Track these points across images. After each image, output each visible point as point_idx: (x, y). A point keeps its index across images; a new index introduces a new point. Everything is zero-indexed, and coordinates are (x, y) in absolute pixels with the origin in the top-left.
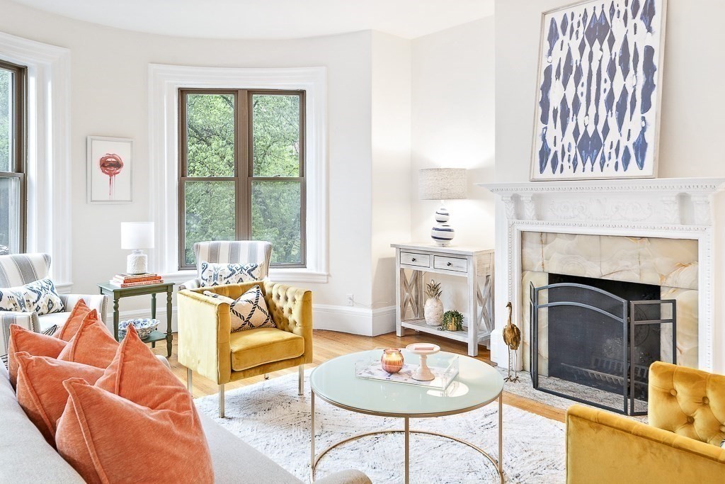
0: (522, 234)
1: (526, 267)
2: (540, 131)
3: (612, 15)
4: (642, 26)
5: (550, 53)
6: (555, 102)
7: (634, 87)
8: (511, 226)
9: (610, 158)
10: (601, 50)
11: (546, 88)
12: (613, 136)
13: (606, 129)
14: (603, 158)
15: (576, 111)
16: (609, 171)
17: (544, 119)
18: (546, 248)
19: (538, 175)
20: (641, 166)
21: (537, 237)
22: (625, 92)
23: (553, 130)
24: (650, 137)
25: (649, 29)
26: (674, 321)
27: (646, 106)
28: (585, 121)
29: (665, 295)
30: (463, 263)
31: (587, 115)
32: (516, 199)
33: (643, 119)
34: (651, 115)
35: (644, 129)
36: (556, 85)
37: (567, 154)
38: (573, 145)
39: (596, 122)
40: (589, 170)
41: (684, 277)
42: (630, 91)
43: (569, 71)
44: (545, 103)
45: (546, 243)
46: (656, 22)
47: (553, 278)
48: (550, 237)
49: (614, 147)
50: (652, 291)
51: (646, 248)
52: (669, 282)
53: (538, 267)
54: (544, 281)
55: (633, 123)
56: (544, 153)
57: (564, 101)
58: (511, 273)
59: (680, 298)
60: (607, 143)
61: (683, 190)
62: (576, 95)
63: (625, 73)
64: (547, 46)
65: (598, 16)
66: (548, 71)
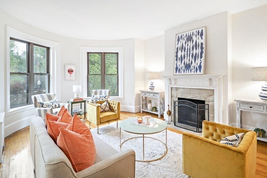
0: (171, 88)
1: (172, 96)
2: (176, 63)
3: (193, 35)
4: (200, 37)
5: (178, 44)
6: (179, 56)
7: (198, 52)
8: (169, 86)
9: (193, 70)
10: (190, 43)
11: (177, 52)
12: (193, 64)
13: (192, 63)
14: (191, 70)
15: (184, 58)
16: (192, 73)
17: (177, 60)
18: (177, 91)
19: (175, 74)
20: (200, 72)
21: (175, 89)
22: (196, 54)
23: (179, 63)
24: (202, 65)
25: (202, 38)
26: (208, 109)
27: (201, 57)
28: (186, 61)
29: (206, 103)
30: (157, 95)
31: (187, 59)
32: (170, 79)
33: (201, 60)
34: (202, 59)
35: (201, 63)
36: (179, 52)
37: (182, 68)
38: (184, 66)
39: (189, 61)
40: (188, 73)
41: (211, 98)
42: (197, 54)
43: (182, 48)
44: (177, 56)
45: (177, 90)
46: (204, 37)
47: (179, 99)
49: (194, 67)
50: (203, 102)
51: (201, 92)
52: (207, 100)
53: (175, 96)
54: (177, 100)
55: (198, 61)
56: (177, 68)
57: (181, 56)
58: (169, 97)
59: (210, 103)
60: (192, 66)
61: (210, 78)
62: (184, 54)
63: (196, 49)
64: (177, 42)
65: (189, 35)
66: (177, 48)
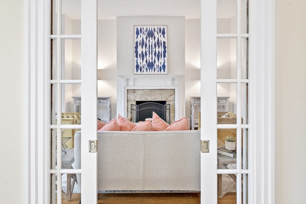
0: (127, 90)
1: (128, 100)
2: (135, 60)
3: (154, 31)
4: (162, 36)
5: (137, 38)
6: (140, 52)
7: (161, 51)
8: (124, 88)
9: (156, 69)
10: (152, 40)
11: (136, 47)
12: (157, 63)
13: (155, 61)
14: (154, 69)
15: (146, 56)
16: (156, 72)
17: (137, 57)
18: (135, 94)
19: (136, 73)
20: (164, 71)
21: (132, 91)
22: (159, 52)
23: (140, 60)
24: (166, 64)
25: (164, 37)
26: (170, 109)
27: (164, 56)
28: (149, 58)
29: (167, 103)
30: (105, 101)
31: (149, 57)
32: (128, 80)
33: (164, 59)
34: (166, 59)
35: (164, 62)
36: (140, 48)
37: (144, 67)
38: (146, 65)
39: (152, 59)
40: (151, 72)
41: (172, 98)
42: (160, 52)
43: (143, 44)
44: (136, 52)
45: (135, 93)
46: (165, 35)
47: (138, 103)
48: (136, 90)
49: (157, 66)
50: (164, 103)
51: (163, 92)
52: (168, 100)
53: (133, 99)
54: (135, 103)
55: (162, 60)
56: (137, 66)
57: (142, 52)
58: (124, 102)
59: (171, 103)
60: (155, 65)
61: (173, 77)
62: (146, 51)
63: (159, 47)
64: (136, 36)
65: (151, 31)
66: (137, 43)
